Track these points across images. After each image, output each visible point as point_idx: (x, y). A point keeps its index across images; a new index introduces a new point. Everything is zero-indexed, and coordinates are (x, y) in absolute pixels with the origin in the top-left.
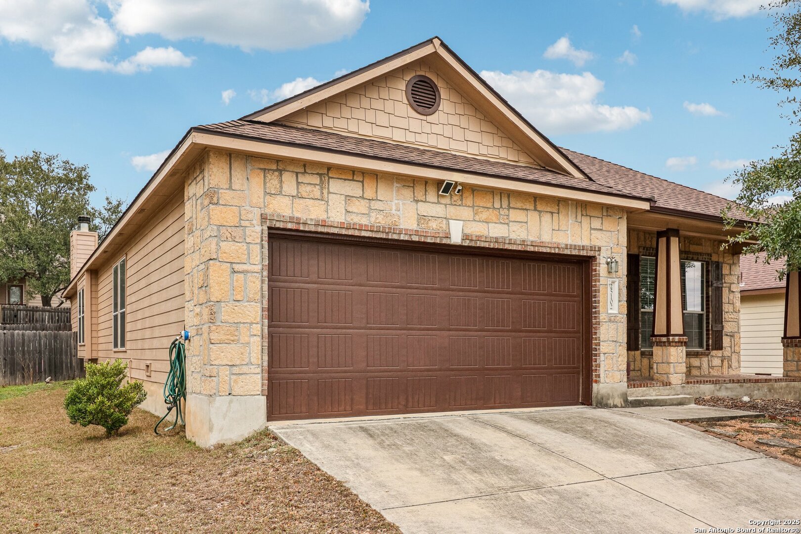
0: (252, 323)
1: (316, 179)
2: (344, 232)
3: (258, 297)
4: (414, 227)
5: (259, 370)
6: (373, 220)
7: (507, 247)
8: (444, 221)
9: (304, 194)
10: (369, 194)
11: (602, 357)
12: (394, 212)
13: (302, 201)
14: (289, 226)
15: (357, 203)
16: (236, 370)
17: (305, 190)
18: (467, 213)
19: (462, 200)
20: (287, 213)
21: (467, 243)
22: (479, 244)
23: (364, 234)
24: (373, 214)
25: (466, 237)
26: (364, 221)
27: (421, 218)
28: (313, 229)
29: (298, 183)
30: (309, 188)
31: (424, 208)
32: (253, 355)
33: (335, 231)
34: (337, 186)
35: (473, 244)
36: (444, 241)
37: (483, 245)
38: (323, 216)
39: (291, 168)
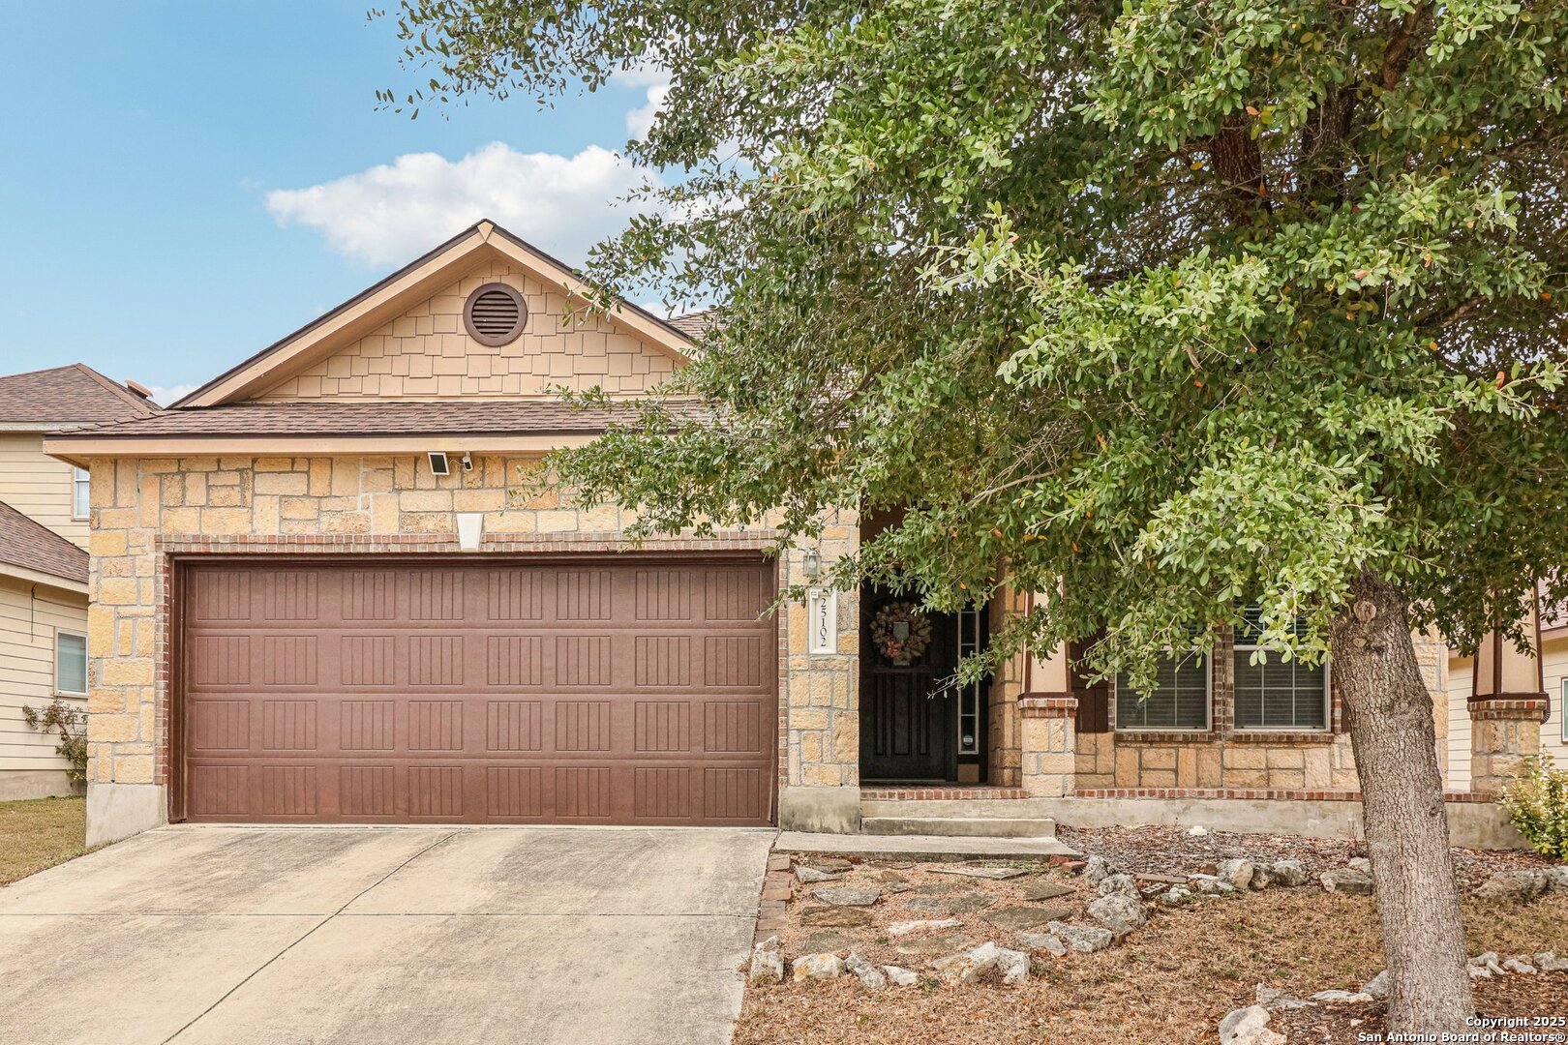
0: (142, 686)
1: (235, 479)
2: (276, 549)
3: (152, 649)
4: (394, 530)
5: (151, 750)
6: (324, 527)
7: (571, 548)
8: (449, 516)
9: (217, 502)
10: (319, 488)
11: (794, 737)
12: (359, 511)
13: (214, 511)
14: (194, 549)
15: (299, 504)
16: (120, 749)
17: (218, 495)
18: (493, 499)
19: (482, 479)
20: (192, 530)
21: (490, 548)
22: (514, 548)
23: (307, 549)
24: (324, 519)
25: (487, 538)
26: (311, 530)
27: (406, 516)
28: (229, 549)
29: (209, 487)
30: (223, 492)
31: (411, 501)
32: (144, 729)
33: (263, 549)
34: (265, 484)
35: (503, 549)
36: (448, 549)
37: (523, 548)
38: (246, 530)
39: (198, 467)
